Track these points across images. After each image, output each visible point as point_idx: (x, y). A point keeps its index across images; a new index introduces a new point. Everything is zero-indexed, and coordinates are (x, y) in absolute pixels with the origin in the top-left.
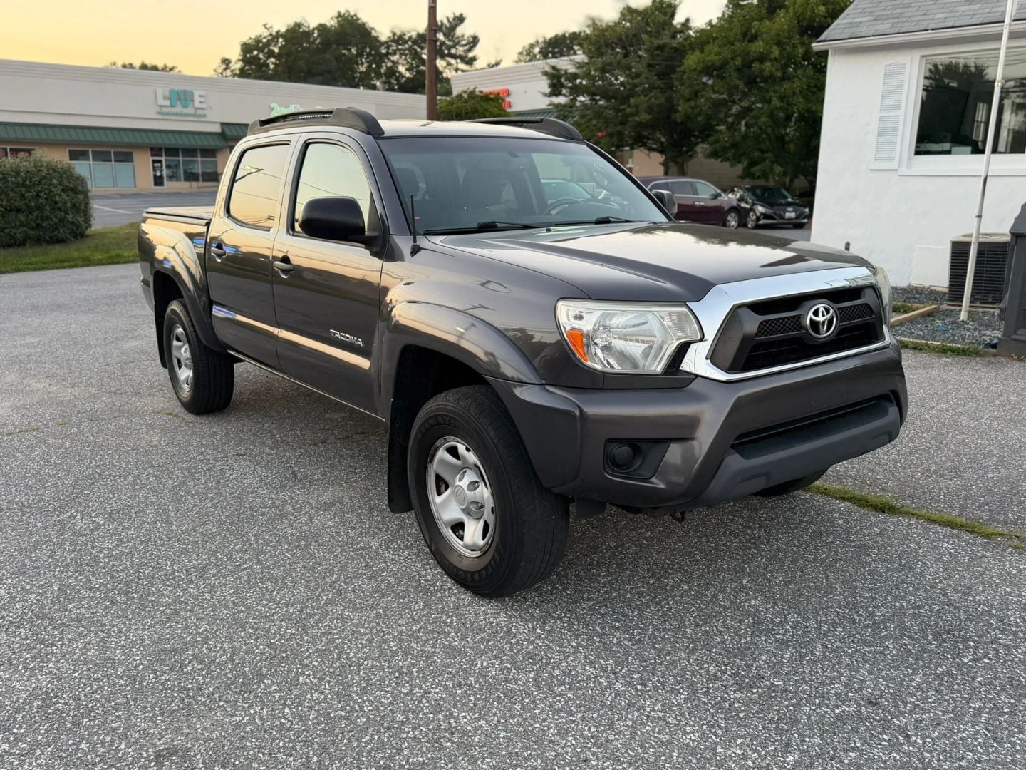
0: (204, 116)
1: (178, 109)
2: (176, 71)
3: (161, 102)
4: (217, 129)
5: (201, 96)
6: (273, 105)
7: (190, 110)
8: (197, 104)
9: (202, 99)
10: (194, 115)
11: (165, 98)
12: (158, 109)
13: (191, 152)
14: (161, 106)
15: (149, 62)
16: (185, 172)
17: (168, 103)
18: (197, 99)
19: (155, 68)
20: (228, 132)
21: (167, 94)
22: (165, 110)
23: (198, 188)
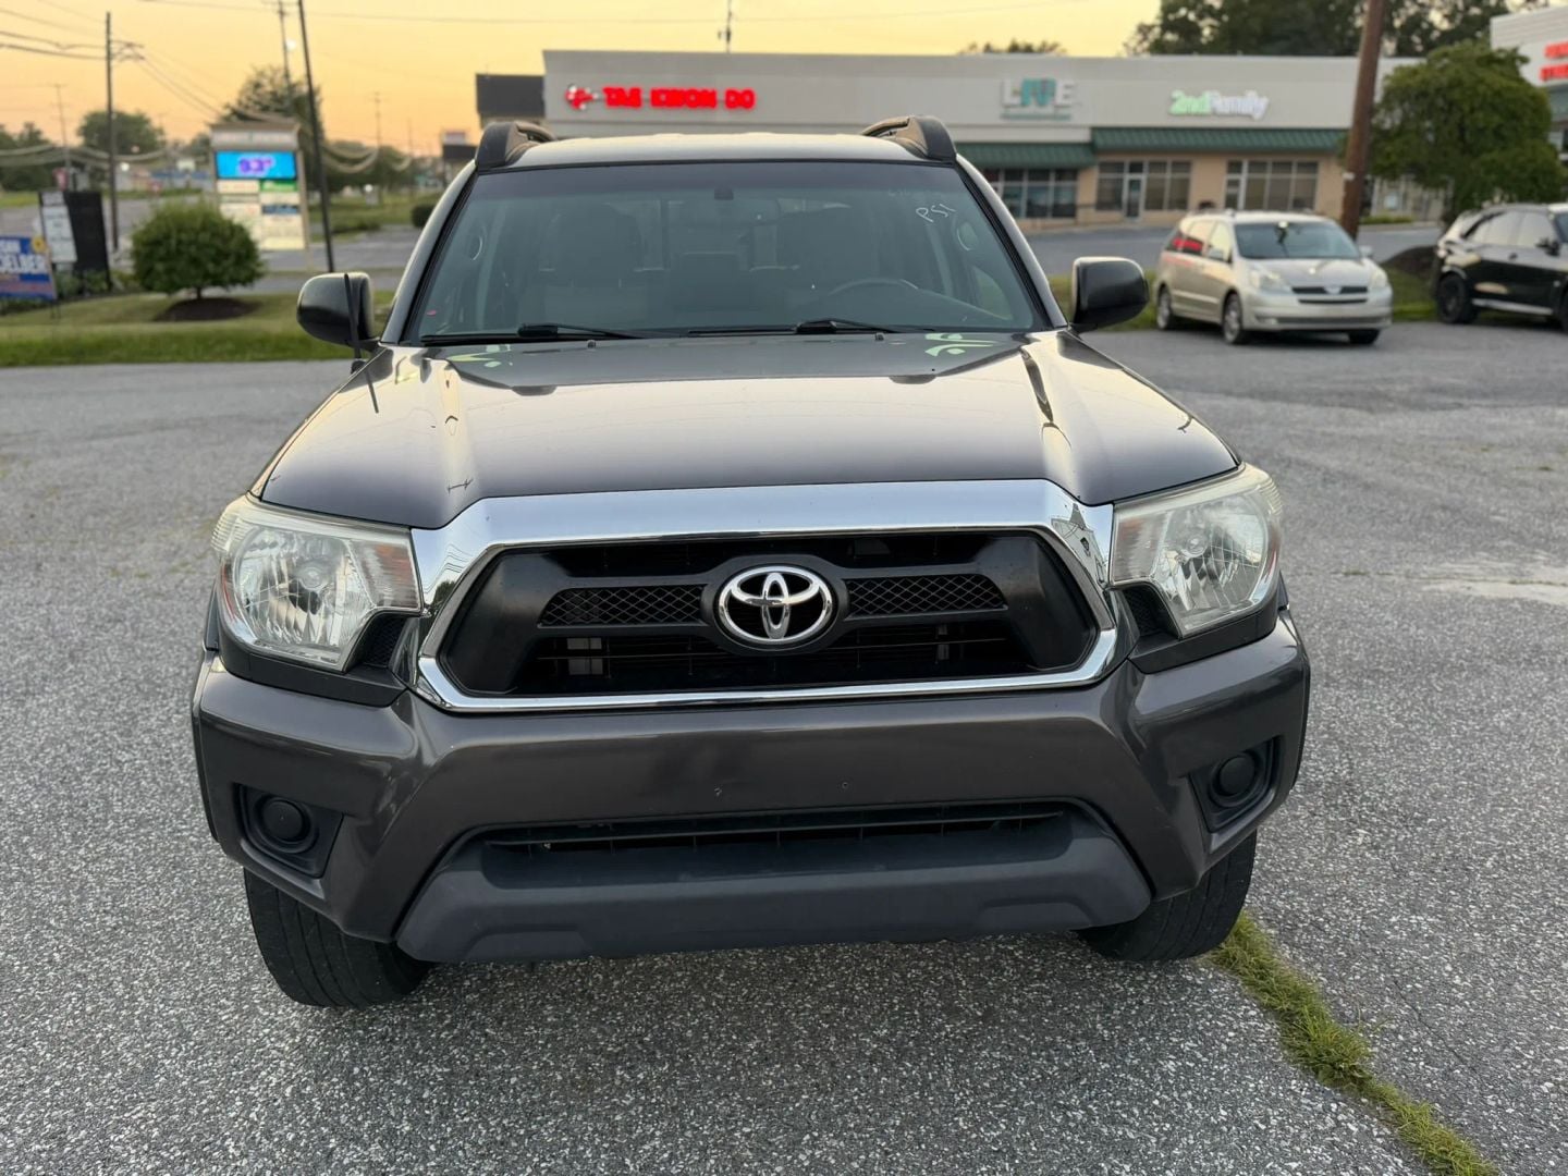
0: (1066, 117)
1: (1032, 109)
2: (1058, 50)
3: (1009, 99)
4: (1083, 136)
5: (1067, 87)
6: (1176, 94)
7: (1049, 110)
8: (1059, 100)
9: (1068, 92)
10: (1054, 117)
11: (1015, 93)
12: (1002, 111)
13: (1040, 173)
14: (1008, 106)
15: (1021, 40)
16: (1030, 204)
17: (1017, 100)
18: (1060, 92)
19: (1029, 49)
20: (1100, 142)
21: (1018, 87)
22: (1013, 111)
23: (1044, 228)
